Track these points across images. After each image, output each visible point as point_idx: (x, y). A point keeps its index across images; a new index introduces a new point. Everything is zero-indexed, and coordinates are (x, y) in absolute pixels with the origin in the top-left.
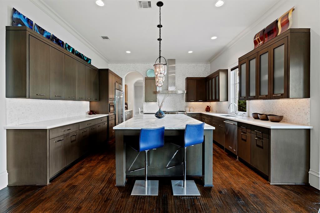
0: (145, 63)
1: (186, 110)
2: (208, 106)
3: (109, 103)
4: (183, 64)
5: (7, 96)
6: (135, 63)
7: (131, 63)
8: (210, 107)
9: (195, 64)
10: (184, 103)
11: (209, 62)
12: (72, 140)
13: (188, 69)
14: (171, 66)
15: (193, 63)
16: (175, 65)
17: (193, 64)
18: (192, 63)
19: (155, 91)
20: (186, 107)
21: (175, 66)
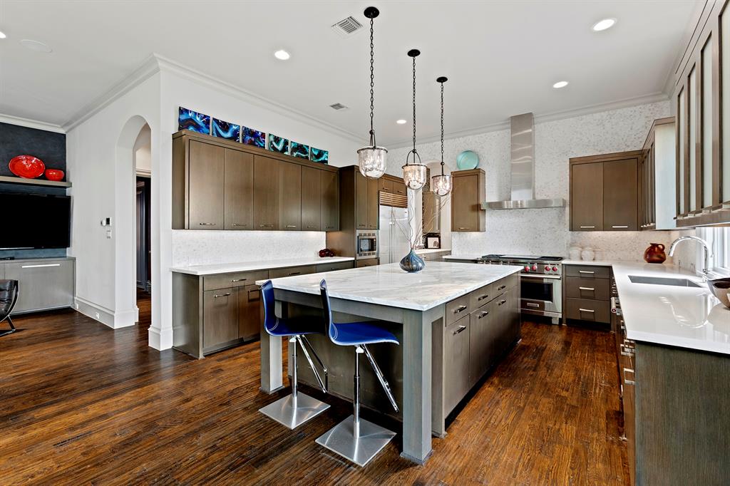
0: (454, 138)
1: (570, 255)
2: (654, 246)
3: (357, 235)
4: (561, 121)
5: (174, 228)
6: (435, 141)
7: (424, 143)
8: (661, 247)
9: (604, 114)
10: (568, 235)
11: (665, 97)
12: (250, 298)
13: (581, 134)
14: (519, 133)
15: (596, 112)
16: (531, 130)
17: (597, 116)
18: (592, 113)
19: (475, 203)
20: (572, 245)
21: (530, 133)
